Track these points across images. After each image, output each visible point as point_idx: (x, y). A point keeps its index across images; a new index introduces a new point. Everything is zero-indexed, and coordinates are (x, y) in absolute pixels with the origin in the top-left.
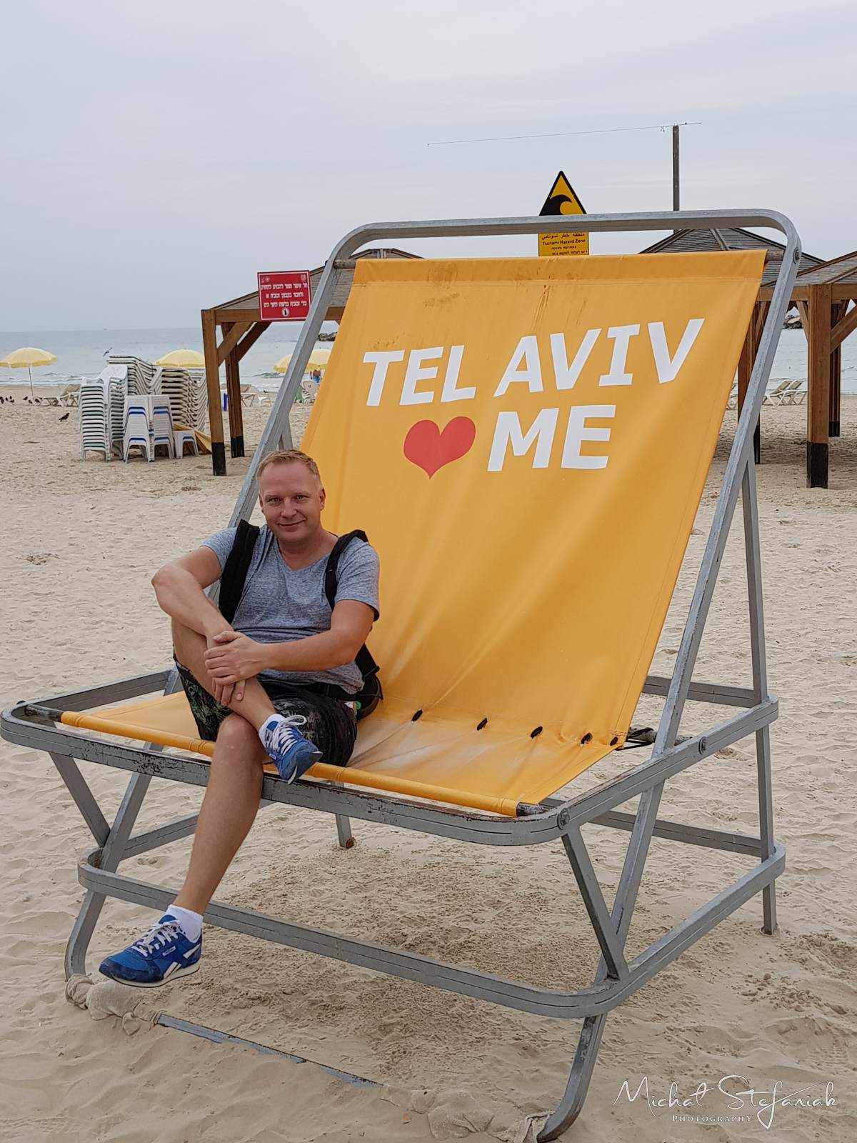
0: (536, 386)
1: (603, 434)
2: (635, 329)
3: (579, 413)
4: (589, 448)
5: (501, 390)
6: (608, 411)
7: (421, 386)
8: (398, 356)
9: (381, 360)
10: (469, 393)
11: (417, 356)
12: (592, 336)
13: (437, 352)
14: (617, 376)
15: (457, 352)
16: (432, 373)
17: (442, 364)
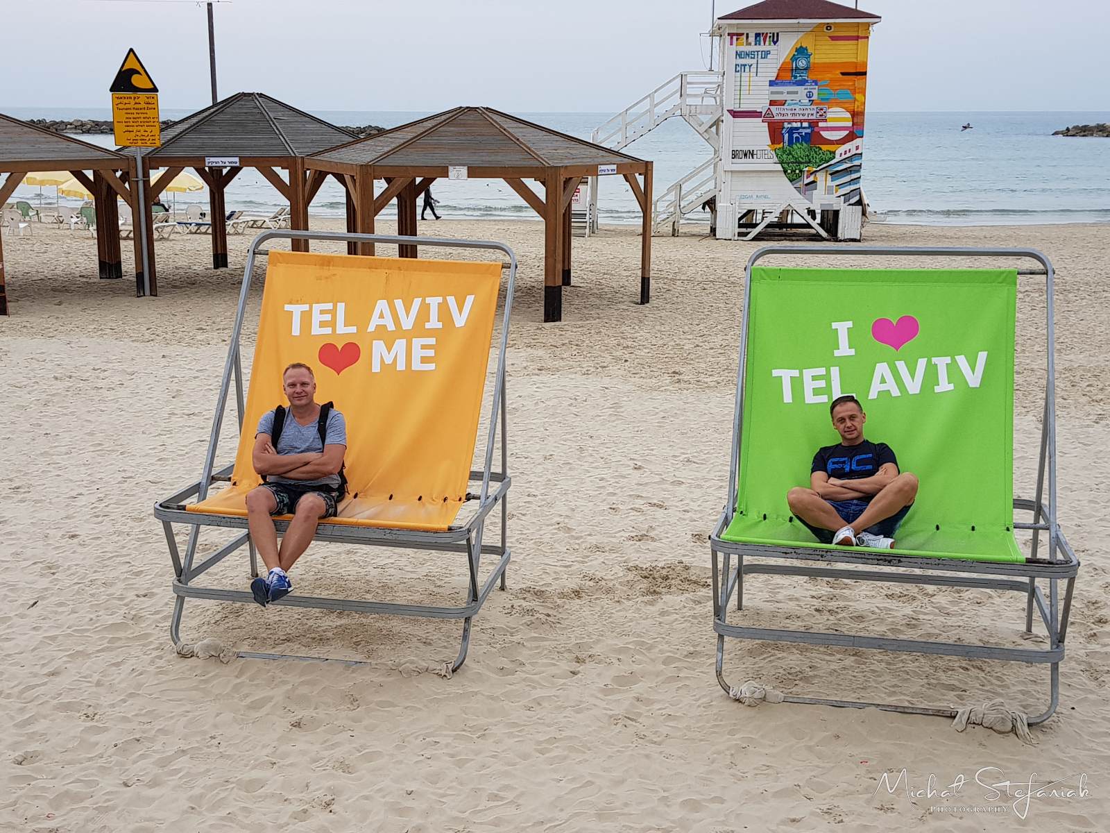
0: (391, 327)
1: (431, 353)
2: (440, 299)
3: (417, 343)
4: (424, 360)
5: (371, 328)
6: (432, 341)
7: (323, 324)
8: (306, 307)
9: (297, 310)
10: (353, 329)
11: (317, 308)
12: (417, 302)
13: (329, 306)
14: (434, 323)
15: (341, 307)
16: (328, 317)
17: (333, 312)
